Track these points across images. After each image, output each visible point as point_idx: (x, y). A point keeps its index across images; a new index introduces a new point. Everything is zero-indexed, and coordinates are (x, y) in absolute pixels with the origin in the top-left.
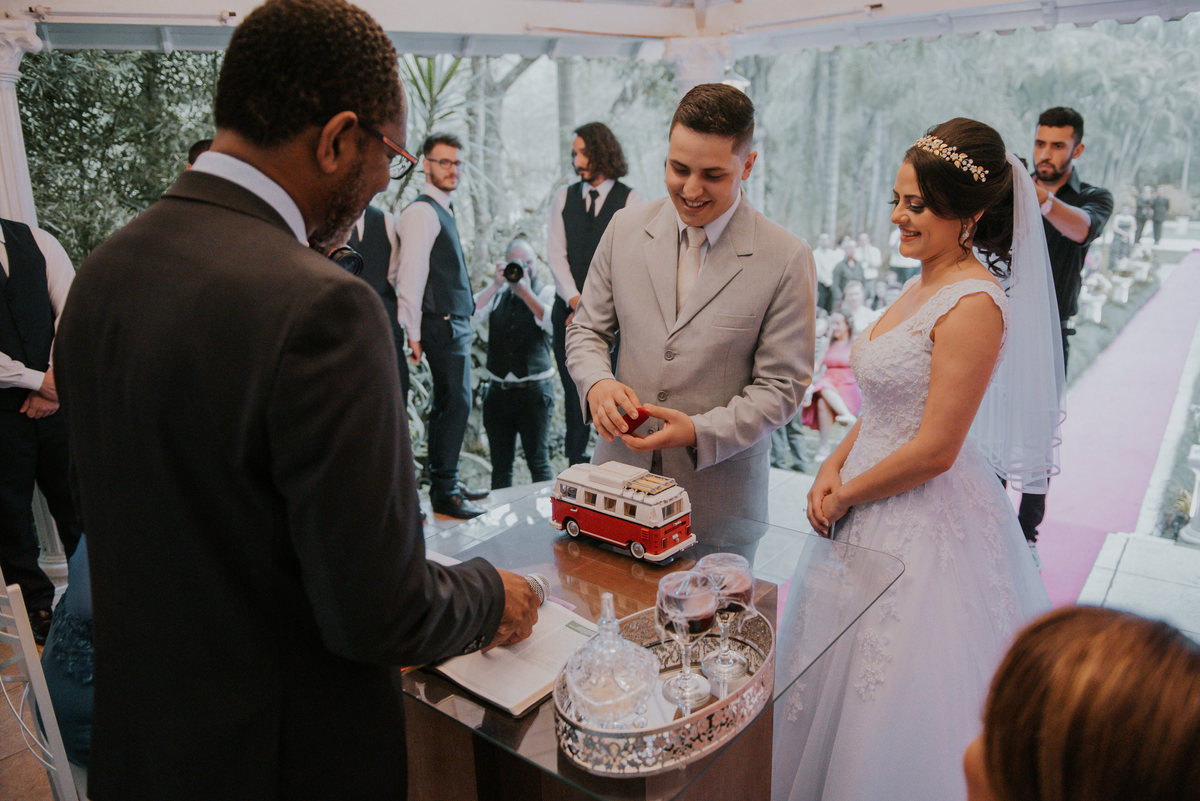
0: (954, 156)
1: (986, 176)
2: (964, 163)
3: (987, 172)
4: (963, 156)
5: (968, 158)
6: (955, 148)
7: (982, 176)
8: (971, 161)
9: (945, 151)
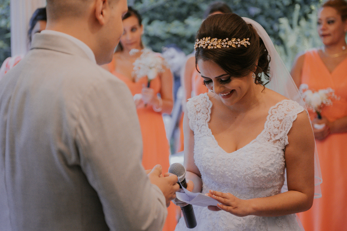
0: (230, 43)
1: (249, 41)
2: (237, 43)
3: (248, 39)
4: (234, 40)
5: (237, 39)
6: (227, 39)
7: (248, 42)
8: (239, 40)
9: (223, 44)
